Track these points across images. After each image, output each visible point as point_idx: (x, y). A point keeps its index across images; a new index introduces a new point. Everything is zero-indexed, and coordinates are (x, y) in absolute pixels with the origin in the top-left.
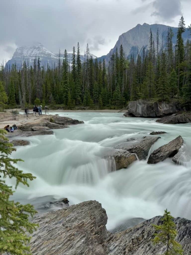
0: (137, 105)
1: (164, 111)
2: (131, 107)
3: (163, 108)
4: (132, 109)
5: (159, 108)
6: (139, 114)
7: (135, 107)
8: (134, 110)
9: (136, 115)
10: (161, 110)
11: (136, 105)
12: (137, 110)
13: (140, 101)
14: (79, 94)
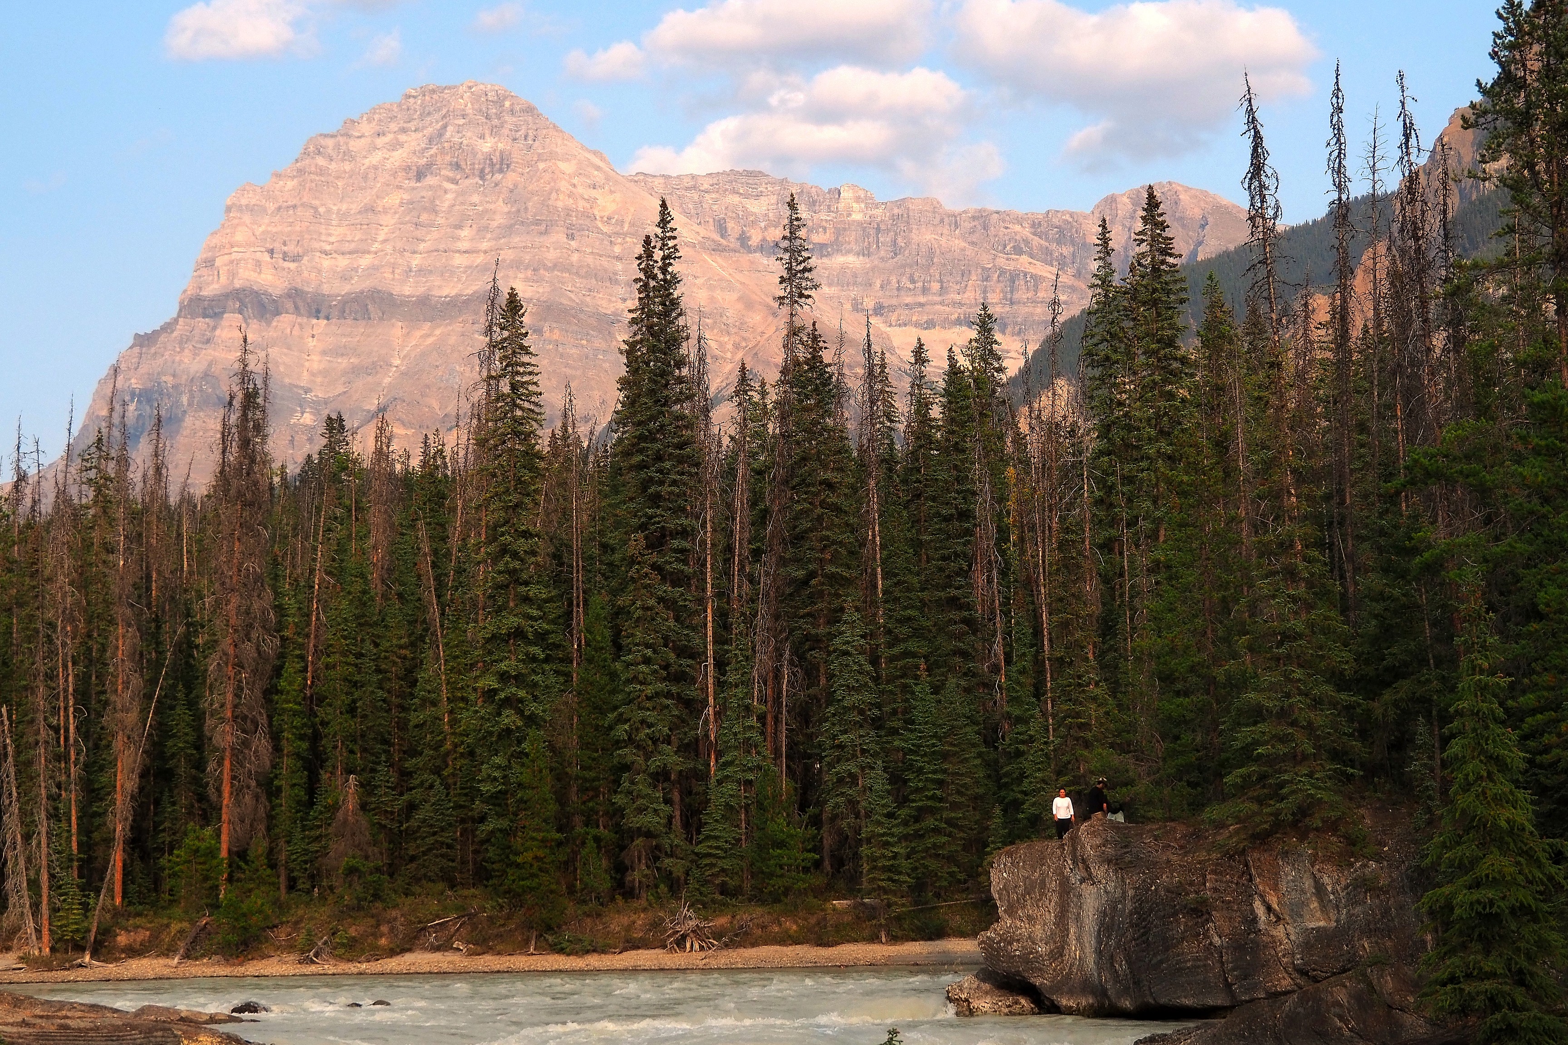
0: (1065, 889)
1: (1307, 946)
2: (1011, 911)
3: (1297, 911)
4: (1024, 928)
5: (1259, 910)
6: (1084, 984)
7: (1052, 903)
8: (1039, 931)
9: (1064, 1002)
10: (1279, 932)
11: (1053, 885)
12: (1065, 937)
14: (655, 763)
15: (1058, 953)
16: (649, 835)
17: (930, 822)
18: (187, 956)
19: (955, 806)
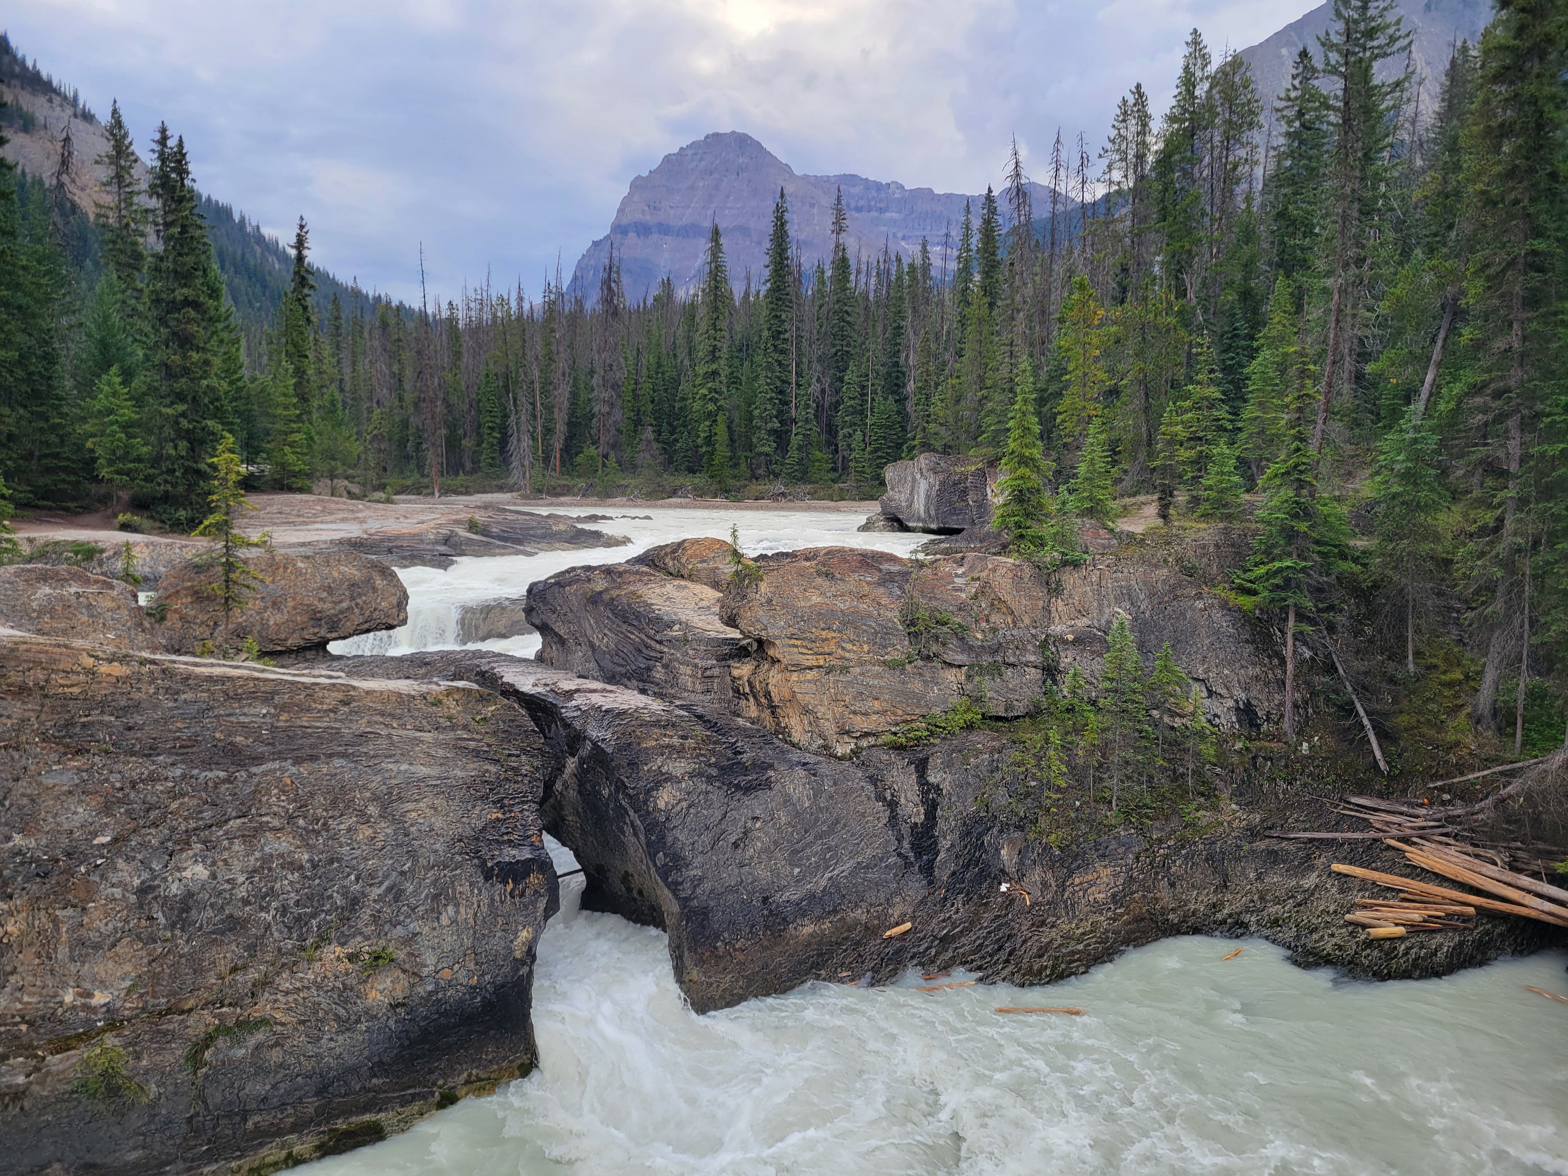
0: (914, 480)
2: (892, 489)
4: (897, 495)
5: (989, 491)
6: (919, 519)
7: (909, 486)
8: (902, 498)
9: (910, 524)
11: (909, 479)
12: (912, 501)
13: (924, 460)
14: (769, 426)
15: (910, 506)
16: (767, 455)
17: (880, 454)
18: (584, 495)
19: (889, 448)
